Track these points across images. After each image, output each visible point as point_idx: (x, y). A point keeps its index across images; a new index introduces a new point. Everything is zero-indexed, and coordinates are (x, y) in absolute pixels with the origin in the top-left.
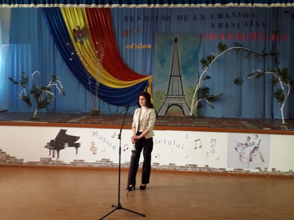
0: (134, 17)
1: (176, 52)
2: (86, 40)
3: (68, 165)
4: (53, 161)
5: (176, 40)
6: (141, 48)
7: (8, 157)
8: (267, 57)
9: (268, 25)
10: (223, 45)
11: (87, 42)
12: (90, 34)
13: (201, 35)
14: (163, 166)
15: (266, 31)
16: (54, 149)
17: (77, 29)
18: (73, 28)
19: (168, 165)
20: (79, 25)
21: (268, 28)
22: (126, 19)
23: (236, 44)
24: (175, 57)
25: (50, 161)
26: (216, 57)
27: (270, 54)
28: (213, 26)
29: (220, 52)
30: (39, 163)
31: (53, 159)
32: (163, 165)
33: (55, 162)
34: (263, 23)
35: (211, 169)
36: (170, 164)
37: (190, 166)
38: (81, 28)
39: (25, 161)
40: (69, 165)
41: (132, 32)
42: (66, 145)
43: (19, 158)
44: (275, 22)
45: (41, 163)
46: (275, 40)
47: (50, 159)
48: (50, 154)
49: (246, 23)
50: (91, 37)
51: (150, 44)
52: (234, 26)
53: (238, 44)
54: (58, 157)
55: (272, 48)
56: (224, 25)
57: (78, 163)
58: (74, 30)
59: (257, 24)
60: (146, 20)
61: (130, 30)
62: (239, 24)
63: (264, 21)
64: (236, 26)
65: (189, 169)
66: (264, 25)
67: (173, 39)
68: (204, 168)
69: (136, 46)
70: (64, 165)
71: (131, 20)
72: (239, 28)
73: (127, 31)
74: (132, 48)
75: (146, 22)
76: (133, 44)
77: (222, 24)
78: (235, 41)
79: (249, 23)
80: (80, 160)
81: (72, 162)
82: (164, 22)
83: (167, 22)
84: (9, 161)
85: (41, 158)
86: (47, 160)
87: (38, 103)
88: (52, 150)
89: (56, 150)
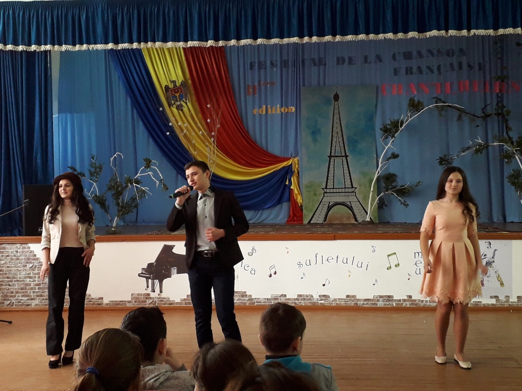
0: (265, 62)
1: (336, 116)
2: (186, 103)
3: (177, 303)
4: (153, 298)
5: (336, 98)
6: (279, 112)
8: (489, 119)
9: (487, 68)
10: (416, 101)
11: (189, 106)
12: (193, 92)
13: (377, 87)
14: (335, 300)
15: (484, 77)
16: (153, 279)
17: (171, 86)
18: (164, 84)
19: (345, 297)
20: (174, 78)
21: (487, 73)
22: (252, 66)
23: (438, 100)
24: (337, 125)
25: (147, 298)
26: (406, 122)
27: (495, 114)
28: (396, 72)
29: (413, 113)
30: (129, 302)
31: (153, 295)
32: (336, 298)
33: (155, 300)
34: (480, 64)
35: (417, 301)
36: (348, 296)
37: (381, 299)
38: (178, 85)
39: (106, 301)
40: (180, 303)
41: (263, 87)
42: (174, 270)
43: (95, 295)
44: (499, 61)
45: (133, 302)
46: (501, 91)
47: (149, 295)
48: (148, 287)
49: (451, 65)
50: (194, 99)
51: (294, 106)
52: (432, 71)
53: (440, 100)
54: (161, 291)
55: (497, 104)
56: (415, 70)
58: (167, 87)
59: (470, 67)
60: (285, 67)
61: (259, 84)
62: (439, 68)
63: (481, 61)
64: (435, 71)
65: (381, 304)
66: (481, 67)
67: (332, 96)
68: (404, 300)
69: (269, 110)
70: (171, 304)
71: (260, 68)
72: (440, 73)
73: (254, 86)
74: (264, 113)
75: (284, 70)
76: (264, 107)
77: (411, 68)
78: (435, 95)
79: (456, 66)
81: (185, 299)
82: (314, 69)
83: (319, 69)
85: (132, 294)
86: (143, 297)
87: (119, 207)
88: (150, 281)
89: (157, 280)
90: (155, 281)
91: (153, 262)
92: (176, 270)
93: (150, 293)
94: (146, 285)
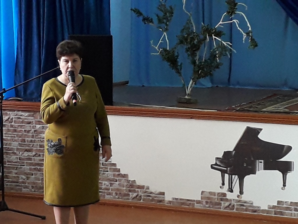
3: (263, 211)
4: (231, 200)
7: (132, 186)
16: (231, 174)
25: (222, 200)
30: (198, 202)
31: (229, 196)
33: (233, 203)
39: (168, 198)
40: (268, 212)
42: (260, 164)
43: (154, 188)
45: (204, 203)
47: (224, 195)
48: (223, 184)
54: (241, 192)
57: (287, 209)
70: (255, 211)
80: (291, 202)
81: (274, 207)
84: (135, 195)
85: (202, 192)
86: (216, 197)
87: (195, 66)
88: (227, 176)
89: (237, 176)
90: (233, 176)
91: (232, 150)
92: (262, 164)
93: (227, 193)
94: (221, 182)
